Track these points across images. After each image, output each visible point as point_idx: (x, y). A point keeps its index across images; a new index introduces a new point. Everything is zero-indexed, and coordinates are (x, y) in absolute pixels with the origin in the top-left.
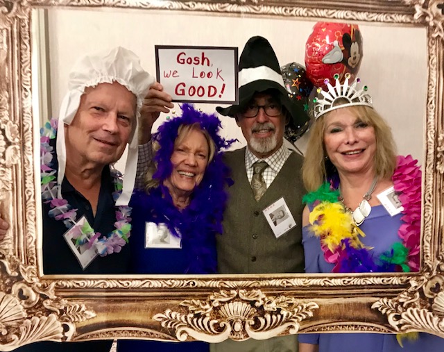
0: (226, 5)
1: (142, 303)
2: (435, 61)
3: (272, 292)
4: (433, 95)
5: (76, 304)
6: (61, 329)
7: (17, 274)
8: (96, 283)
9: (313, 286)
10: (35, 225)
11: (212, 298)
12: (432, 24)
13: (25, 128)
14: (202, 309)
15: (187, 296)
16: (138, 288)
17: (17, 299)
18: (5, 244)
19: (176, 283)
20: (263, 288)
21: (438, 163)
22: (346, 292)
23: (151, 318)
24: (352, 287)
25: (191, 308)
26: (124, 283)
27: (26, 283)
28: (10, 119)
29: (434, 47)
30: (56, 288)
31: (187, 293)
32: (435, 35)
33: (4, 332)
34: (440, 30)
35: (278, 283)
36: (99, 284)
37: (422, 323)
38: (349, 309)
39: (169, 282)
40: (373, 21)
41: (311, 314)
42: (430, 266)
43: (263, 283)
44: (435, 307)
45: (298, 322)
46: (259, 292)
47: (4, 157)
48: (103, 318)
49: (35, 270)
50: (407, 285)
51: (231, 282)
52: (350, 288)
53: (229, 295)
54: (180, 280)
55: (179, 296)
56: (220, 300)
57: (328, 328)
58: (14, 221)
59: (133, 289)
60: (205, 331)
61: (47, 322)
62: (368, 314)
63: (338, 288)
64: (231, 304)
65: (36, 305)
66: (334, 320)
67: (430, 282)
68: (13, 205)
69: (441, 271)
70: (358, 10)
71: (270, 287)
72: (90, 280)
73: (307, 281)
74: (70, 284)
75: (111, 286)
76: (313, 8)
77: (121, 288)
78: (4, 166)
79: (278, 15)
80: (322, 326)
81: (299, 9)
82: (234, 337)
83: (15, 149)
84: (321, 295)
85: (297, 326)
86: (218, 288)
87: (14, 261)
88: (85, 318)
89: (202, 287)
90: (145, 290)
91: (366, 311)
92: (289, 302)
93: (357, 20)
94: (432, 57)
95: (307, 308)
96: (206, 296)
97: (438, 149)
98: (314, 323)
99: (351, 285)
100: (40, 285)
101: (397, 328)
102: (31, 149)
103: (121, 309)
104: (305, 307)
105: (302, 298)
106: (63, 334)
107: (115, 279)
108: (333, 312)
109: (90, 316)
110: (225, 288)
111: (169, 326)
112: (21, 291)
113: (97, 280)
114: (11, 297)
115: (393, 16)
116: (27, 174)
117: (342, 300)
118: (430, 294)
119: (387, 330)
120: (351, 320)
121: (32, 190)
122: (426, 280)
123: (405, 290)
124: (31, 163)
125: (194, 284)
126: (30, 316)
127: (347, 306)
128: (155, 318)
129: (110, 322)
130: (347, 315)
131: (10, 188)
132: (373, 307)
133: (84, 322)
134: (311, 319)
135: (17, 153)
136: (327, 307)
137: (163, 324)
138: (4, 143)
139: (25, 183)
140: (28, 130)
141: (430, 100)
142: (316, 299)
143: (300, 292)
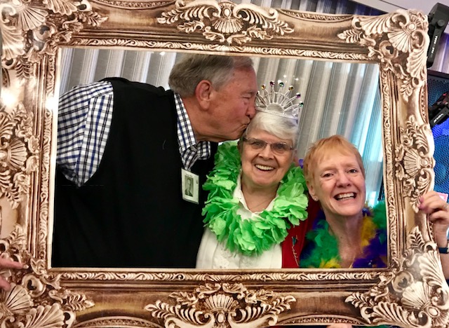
0: (216, 45)
1: (135, 294)
2: (387, 89)
3: (253, 286)
4: (388, 116)
5: (78, 294)
6: (63, 318)
7: (28, 267)
8: (97, 275)
9: (290, 280)
10: (47, 224)
11: (198, 290)
12: (383, 61)
13: (45, 142)
14: (189, 301)
15: (176, 288)
16: (133, 280)
17: (26, 290)
18: (19, 240)
19: (167, 276)
20: (245, 282)
21: (397, 171)
22: (321, 286)
23: (143, 308)
24: (327, 282)
25: (179, 299)
26: (121, 275)
27: (35, 275)
28: (33, 134)
29: (386, 78)
30: (60, 279)
31: (176, 286)
32: (386, 69)
33: (12, 320)
34: (390, 65)
35: (258, 277)
36: (99, 276)
37: (392, 317)
38: (324, 303)
39: (160, 275)
40: (335, 58)
41: (288, 307)
42: (397, 262)
43: (245, 277)
44: (404, 301)
45: (277, 314)
46: (241, 285)
47: (25, 166)
48: (101, 308)
49: (44, 263)
50: (377, 280)
51: (216, 276)
52: (325, 282)
53: (213, 288)
54: (170, 273)
55: (169, 288)
56: (205, 292)
57: (305, 321)
58: (29, 221)
59: (129, 281)
60: (191, 322)
61: (51, 311)
62: (342, 308)
63: (314, 283)
64: (215, 296)
65: (42, 295)
66: (310, 313)
67: (398, 277)
68: (29, 206)
69: (407, 267)
70: (323, 50)
71: (252, 281)
72: (92, 272)
73: (285, 276)
74: (74, 276)
75: (110, 278)
76: (286, 49)
77: (118, 280)
78: (25, 173)
79: (258, 53)
80: (299, 318)
81: (275, 49)
82: (218, 327)
83: (35, 159)
84: (299, 289)
85: (276, 318)
86: (203, 281)
87: (27, 255)
88: (84, 307)
89: (189, 280)
90: (139, 282)
91: (340, 305)
92: (268, 295)
93: (323, 57)
94: (385, 86)
95: (285, 301)
96: (193, 288)
97: (396, 159)
98: (291, 316)
99: (326, 280)
100: (47, 277)
101: (369, 321)
102: (48, 159)
103: (116, 299)
104: (283, 300)
105: (281, 292)
106: (64, 322)
107: (113, 272)
108: (309, 305)
109: (89, 305)
110: (210, 282)
111: (158, 316)
112: (30, 282)
113: (98, 272)
114: (21, 288)
115: (351, 55)
116: (43, 180)
117: (317, 294)
118: (398, 289)
119: (359, 322)
120: (326, 313)
121: (47, 193)
122: (394, 276)
123: (375, 284)
124: (48, 170)
125: (182, 277)
126: (36, 305)
127: (322, 299)
128: (147, 308)
129: (107, 311)
130: (322, 308)
131: (28, 192)
132: (347, 301)
133: (83, 311)
134: (289, 312)
135: (36, 162)
136: (304, 300)
137: (153, 315)
138: (26, 154)
139: (41, 187)
140: (47, 143)
141: (386, 119)
142: (293, 293)
143: (278, 286)
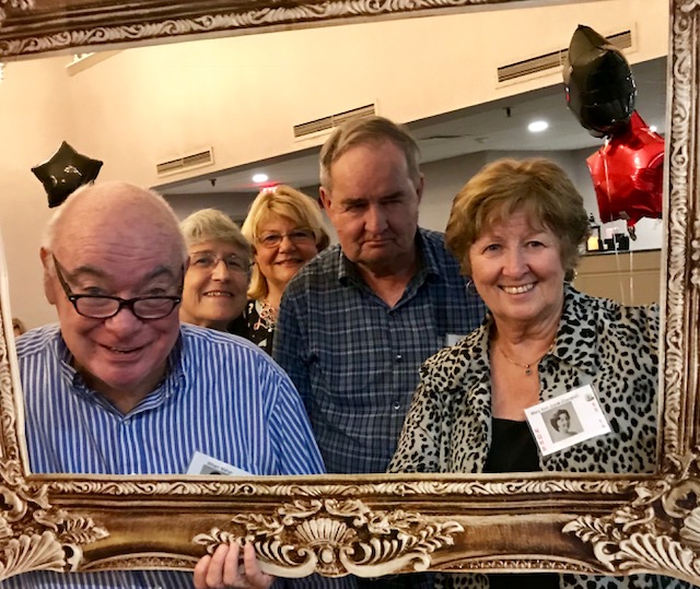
0: (265, 11)
1: (175, 518)
2: (688, 63)
3: (381, 504)
5: (80, 517)
6: (63, 554)
8: (105, 486)
9: (452, 494)
11: (281, 511)
14: (268, 529)
15: (242, 508)
16: (167, 494)
19: (224, 488)
20: (366, 497)
22: (512, 505)
23: (190, 540)
24: (525, 497)
25: (249, 526)
26: (145, 486)
27: (7, 485)
30: (48, 492)
31: (242, 504)
35: (391, 488)
36: (108, 488)
37: (660, 560)
38: (520, 533)
39: (211, 486)
41: (450, 541)
42: (677, 463)
43: (364, 489)
44: (687, 533)
45: (429, 553)
46: (358, 503)
48: (119, 539)
49: (19, 466)
50: (630, 495)
51: (311, 487)
52: (521, 497)
53: (309, 508)
54: (228, 483)
55: (230, 508)
56: (294, 515)
57: (482, 565)
59: (160, 497)
60: (275, 561)
61: (42, 543)
62: (554, 541)
63: (499, 498)
64: (313, 522)
65: (23, 518)
66: (493, 552)
67: (676, 489)
71: (377, 496)
72: (96, 481)
73: (441, 486)
74: (68, 487)
75: (127, 492)
77: (141, 495)
80: (470, 560)
82: (324, 571)
84: (467, 509)
85: (427, 559)
86: (290, 497)
88: (93, 538)
89: (263, 495)
90: (178, 497)
91: (552, 536)
92: (411, 520)
95: (443, 531)
96: (272, 508)
98: (455, 556)
99: (522, 494)
100: (27, 488)
101: (611, 567)
103: (144, 526)
104: (439, 529)
105: (434, 514)
106: (66, 560)
107: (131, 481)
108: (490, 538)
109: (100, 535)
110: (302, 497)
112: (2, 497)
113: (106, 482)
117: (506, 519)
118: (675, 511)
119: (592, 569)
120: (523, 552)
121: (3, 347)
122: (667, 487)
123: (625, 502)
125: (251, 490)
126: (17, 534)
127: (516, 528)
128: (197, 539)
129: (131, 544)
130: (516, 542)
132: (565, 530)
133: (92, 543)
134: (451, 549)
136: (479, 530)
137: (209, 550)
141: (677, 146)
142: (458, 517)
143: (429, 504)
